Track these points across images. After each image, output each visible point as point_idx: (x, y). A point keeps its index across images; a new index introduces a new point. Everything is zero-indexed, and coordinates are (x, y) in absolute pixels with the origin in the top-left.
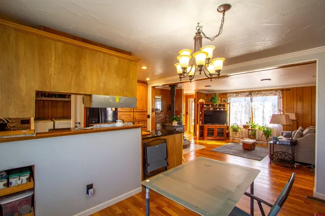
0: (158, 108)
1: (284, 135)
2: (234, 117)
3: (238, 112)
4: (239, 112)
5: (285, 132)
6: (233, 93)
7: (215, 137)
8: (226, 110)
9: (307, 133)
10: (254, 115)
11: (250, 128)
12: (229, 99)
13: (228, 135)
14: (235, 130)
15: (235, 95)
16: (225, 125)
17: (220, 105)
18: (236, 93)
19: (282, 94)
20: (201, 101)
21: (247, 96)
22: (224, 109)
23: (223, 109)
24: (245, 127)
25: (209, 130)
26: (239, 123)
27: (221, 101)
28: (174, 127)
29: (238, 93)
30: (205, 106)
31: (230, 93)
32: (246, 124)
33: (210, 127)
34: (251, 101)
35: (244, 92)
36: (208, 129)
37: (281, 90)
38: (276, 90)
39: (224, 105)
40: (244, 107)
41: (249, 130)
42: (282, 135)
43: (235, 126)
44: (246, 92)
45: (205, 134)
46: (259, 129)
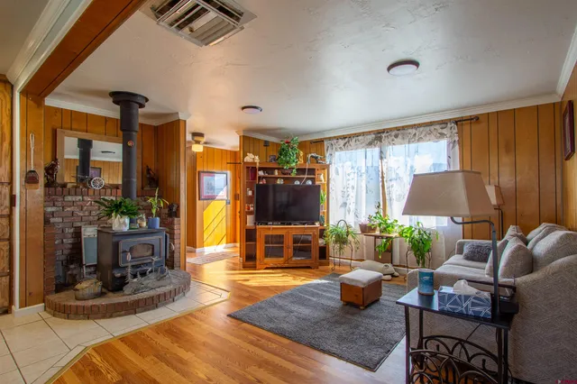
0: (67, 179)
1: (466, 251)
2: (340, 203)
3: (350, 190)
4: (353, 188)
5: (470, 244)
6: (337, 138)
7: (287, 261)
8: (317, 183)
9: (554, 253)
10: (387, 197)
11: (377, 233)
12: (327, 155)
13: (323, 252)
14: (341, 240)
15: (342, 142)
16: (317, 224)
17: (301, 171)
18: (344, 137)
19: (460, 133)
20: (250, 158)
21: (370, 144)
22: (313, 180)
23: (310, 183)
24: (365, 229)
25: (268, 239)
26: (351, 220)
27: (305, 160)
28: (115, 234)
29: (347, 139)
30: (261, 173)
31: (330, 139)
32: (367, 222)
33: (270, 233)
34: (381, 158)
35: (363, 134)
36: (267, 237)
37: (456, 123)
38: (444, 123)
39: (312, 171)
40: (364, 176)
41: (376, 237)
42: (460, 252)
43: (342, 228)
44: (370, 133)
45: (259, 253)
46: (401, 235)
